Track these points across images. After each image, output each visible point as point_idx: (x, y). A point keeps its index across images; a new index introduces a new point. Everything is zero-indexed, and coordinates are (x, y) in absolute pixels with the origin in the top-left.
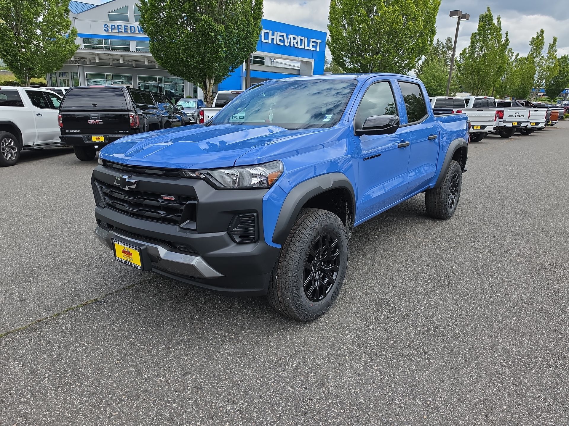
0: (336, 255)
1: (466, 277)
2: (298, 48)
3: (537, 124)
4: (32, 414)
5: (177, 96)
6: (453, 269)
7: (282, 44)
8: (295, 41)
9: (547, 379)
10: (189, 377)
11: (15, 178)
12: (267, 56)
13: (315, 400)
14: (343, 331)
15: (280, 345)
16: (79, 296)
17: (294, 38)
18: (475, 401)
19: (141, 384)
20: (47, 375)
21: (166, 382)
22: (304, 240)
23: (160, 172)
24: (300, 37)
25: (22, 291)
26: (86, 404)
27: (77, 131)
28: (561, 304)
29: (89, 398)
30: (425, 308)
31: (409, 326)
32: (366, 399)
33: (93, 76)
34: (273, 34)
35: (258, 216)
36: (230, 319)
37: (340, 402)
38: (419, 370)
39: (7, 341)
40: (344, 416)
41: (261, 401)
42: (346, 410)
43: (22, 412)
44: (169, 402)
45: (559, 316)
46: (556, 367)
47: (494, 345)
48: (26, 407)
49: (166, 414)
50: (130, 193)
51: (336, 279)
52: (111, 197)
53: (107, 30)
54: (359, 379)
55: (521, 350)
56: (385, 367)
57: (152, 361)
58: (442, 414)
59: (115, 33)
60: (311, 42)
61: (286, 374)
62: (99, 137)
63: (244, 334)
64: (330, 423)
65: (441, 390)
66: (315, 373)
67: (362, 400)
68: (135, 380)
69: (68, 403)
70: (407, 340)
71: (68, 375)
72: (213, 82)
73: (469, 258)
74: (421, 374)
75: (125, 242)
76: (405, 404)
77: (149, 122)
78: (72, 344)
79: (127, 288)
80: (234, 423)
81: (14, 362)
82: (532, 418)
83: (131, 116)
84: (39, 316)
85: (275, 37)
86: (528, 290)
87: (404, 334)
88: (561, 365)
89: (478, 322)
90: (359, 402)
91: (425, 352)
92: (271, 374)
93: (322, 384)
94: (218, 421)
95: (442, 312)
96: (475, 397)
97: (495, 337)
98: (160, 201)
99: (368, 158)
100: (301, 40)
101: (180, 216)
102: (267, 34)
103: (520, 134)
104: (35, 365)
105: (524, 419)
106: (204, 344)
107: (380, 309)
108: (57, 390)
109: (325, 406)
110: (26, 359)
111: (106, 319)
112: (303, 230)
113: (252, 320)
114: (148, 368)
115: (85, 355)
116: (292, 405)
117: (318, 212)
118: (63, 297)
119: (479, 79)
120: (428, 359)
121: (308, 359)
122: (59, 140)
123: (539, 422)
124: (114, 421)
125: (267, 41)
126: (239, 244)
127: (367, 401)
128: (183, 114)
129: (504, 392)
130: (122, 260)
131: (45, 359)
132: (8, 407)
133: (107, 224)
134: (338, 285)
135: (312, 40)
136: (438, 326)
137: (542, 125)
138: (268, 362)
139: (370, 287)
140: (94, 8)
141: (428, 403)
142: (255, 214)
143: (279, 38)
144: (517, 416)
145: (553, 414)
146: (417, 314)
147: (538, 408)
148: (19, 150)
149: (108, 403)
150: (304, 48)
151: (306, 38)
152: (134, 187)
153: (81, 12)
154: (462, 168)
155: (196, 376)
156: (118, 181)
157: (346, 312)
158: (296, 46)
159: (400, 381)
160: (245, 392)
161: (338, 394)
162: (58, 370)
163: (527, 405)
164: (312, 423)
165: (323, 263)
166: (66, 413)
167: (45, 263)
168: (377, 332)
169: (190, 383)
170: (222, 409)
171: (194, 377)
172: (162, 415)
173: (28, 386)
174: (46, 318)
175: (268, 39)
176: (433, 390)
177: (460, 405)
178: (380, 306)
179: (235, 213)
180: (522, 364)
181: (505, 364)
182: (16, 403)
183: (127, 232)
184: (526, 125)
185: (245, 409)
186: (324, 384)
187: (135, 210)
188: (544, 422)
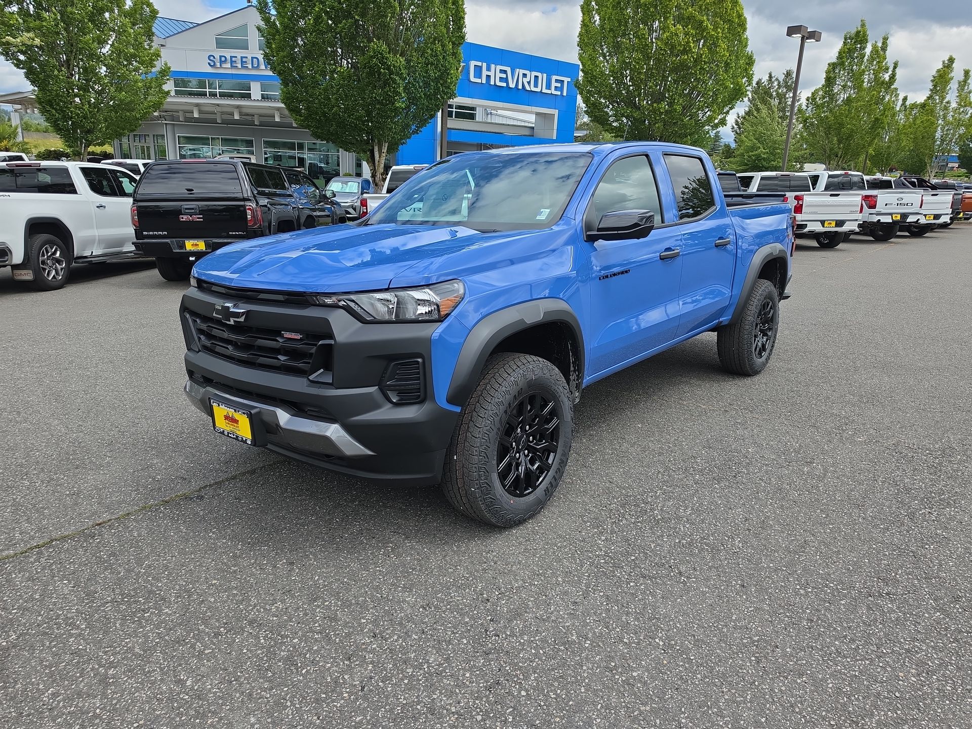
0: (551, 425)
1: (767, 465)
2: (531, 91)
3: (937, 217)
4: (88, 650)
5: (328, 172)
6: (748, 452)
7: (504, 85)
8: (526, 80)
9: (862, 613)
10: (320, 603)
11: (62, 309)
12: (480, 106)
13: (504, 636)
14: (560, 542)
15: (461, 561)
16: (160, 489)
17: (525, 75)
18: (745, 641)
19: (248, 612)
20: (109, 599)
21: (284, 610)
22: (497, 400)
23: (281, 298)
24: (534, 74)
25: (72, 480)
26: (167, 638)
27: (161, 233)
28: (911, 506)
29: (171, 629)
30: (692, 509)
31: (662, 536)
32: (580, 636)
33: (190, 140)
34: (488, 69)
35: (424, 362)
36: (389, 523)
37: (541, 640)
38: (667, 598)
39: (51, 552)
40: (544, 658)
41: (423, 636)
42: (548, 650)
43: (73, 648)
44: (287, 636)
45: (903, 524)
46: (881, 595)
47: (791, 564)
48: (79, 641)
49: (282, 653)
50: (237, 328)
51: (552, 463)
52: (209, 336)
53: (212, 64)
54: (573, 609)
55: (832, 572)
56: (616, 592)
57: (266, 582)
58: (692, 658)
59: (227, 69)
60: (553, 81)
61: (465, 601)
62: (198, 243)
63: (408, 544)
64: (521, 667)
65: (696, 626)
66: (508, 600)
67: (574, 638)
68: (239, 606)
69: (139, 637)
70: (656, 555)
71: (140, 599)
72: (385, 151)
73: (778, 436)
74: (670, 603)
75: (229, 403)
76: (638, 643)
77: (278, 218)
78: (147, 557)
79: (234, 478)
80: (380, 665)
81: (62, 580)
82: (826, 665)
83: (249, 209)
84: (99, 517)
85: (492, 74)
86: (863, 485)
87: (652, 546)
88: (887, 594)
89: (773, 531)
90: (570, 639)
91: (680, 573)
92: (442, 601)
93: (517, 614)
94: (357, 663)
95: (718, 516)
96: (746, 636)
97: (796, 552)
98: (280, 340)
99: (607, 277)
100: (536, 77)
101: (309, 363)
102: (478, 69)
103: (908, 234)
104: (92, 585)
105: (814, 666)
106: (345, 558)
107: (622, 511)
108: (124, 619)
109: (517, 644)
110: (78, 576)
111: (200, 521)
112: (496, 386)
113: (423, 524)
114: (258, 591)
115: (166, 573)
116: (468, 642)
117: (522, 358)
118: (135, 491)
119: (840, 142)
120: (684, 583)
121: (501, 581)
122: (133, 248)
123: (835, 671)
124: (205, 661)
125: (479, 81)
126: (396, 405)
127: (581, 638)
128: (335, 204)
129: (791, 630)
130: (224, 431)
131: (106, 577)
132: (52, 641)
133: (203, 377)
134: (556, 472)
135: (554, 78)
136: (709, 536)
137: (946, 219)
138: (440, 584)
139: (611, 478)
140: (192, 28)
141: (673, 642)
142: (420, 360)
143: (499, 75)
144: (804, 662)
145: (859, 660)
146: (679, 518)
147: (838, 652)
148: (68, 264)
149: (199, 637)
150: (541, 92)
151: (545, 75)
152: (242, 319)
153: (171, 36)
154: (780, 292)
155: (330, 602)
156: (218, 312)
157: (568, 514)
158: (528, 88)
159: (636, 612)
160: (401, 624)
161: (540, 629)
162: (126, 592)
163: (823, 647)
164: (496, 666)
165: (531, 437)
166: (137, 650)
167: (108, 440)
168: (612, 544)
169: (320, 612)
170: (364, 647)
171: (327, 603)
172: (276, 654)
173: (82, 614)
174: (109, 521)
175: (480, 77)
176: (684, 626)
177: (721, 646)
178: (623, 506)
179: (391, 358)
180: (829, 591)
181: (802, 592)
182: (64, 636)
183: (231, 388)
184: (915, 220)
185: (398, 647)
186: (519, 615)
187: (244, 355)
188: (843, 671)
